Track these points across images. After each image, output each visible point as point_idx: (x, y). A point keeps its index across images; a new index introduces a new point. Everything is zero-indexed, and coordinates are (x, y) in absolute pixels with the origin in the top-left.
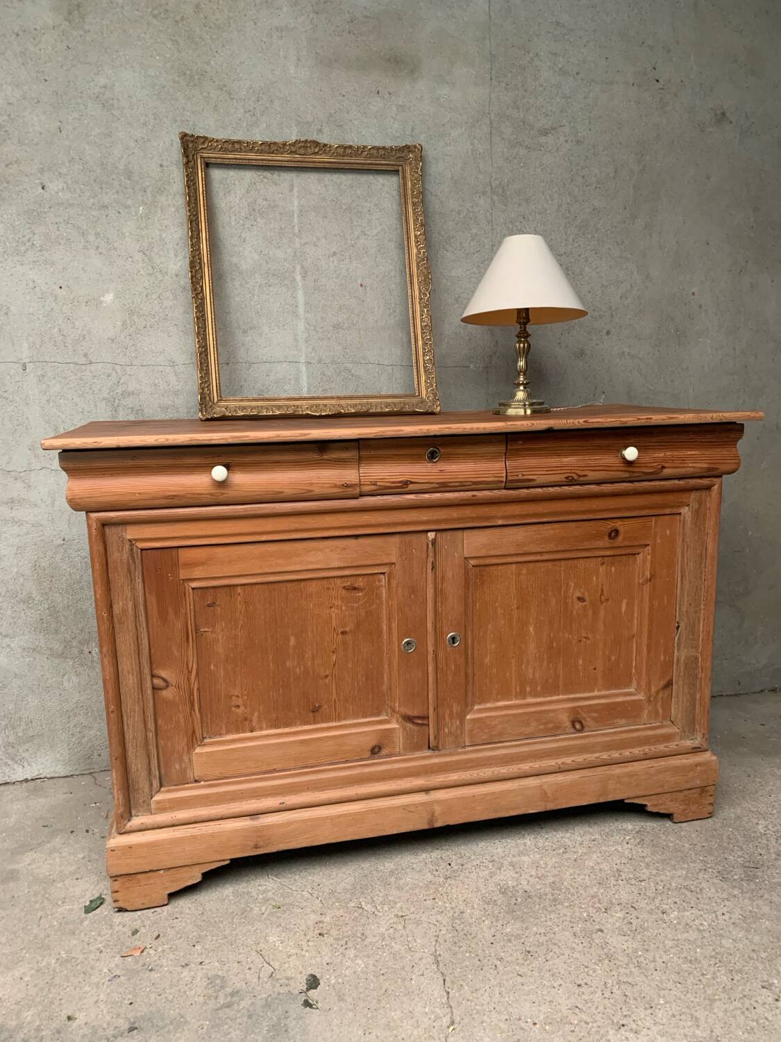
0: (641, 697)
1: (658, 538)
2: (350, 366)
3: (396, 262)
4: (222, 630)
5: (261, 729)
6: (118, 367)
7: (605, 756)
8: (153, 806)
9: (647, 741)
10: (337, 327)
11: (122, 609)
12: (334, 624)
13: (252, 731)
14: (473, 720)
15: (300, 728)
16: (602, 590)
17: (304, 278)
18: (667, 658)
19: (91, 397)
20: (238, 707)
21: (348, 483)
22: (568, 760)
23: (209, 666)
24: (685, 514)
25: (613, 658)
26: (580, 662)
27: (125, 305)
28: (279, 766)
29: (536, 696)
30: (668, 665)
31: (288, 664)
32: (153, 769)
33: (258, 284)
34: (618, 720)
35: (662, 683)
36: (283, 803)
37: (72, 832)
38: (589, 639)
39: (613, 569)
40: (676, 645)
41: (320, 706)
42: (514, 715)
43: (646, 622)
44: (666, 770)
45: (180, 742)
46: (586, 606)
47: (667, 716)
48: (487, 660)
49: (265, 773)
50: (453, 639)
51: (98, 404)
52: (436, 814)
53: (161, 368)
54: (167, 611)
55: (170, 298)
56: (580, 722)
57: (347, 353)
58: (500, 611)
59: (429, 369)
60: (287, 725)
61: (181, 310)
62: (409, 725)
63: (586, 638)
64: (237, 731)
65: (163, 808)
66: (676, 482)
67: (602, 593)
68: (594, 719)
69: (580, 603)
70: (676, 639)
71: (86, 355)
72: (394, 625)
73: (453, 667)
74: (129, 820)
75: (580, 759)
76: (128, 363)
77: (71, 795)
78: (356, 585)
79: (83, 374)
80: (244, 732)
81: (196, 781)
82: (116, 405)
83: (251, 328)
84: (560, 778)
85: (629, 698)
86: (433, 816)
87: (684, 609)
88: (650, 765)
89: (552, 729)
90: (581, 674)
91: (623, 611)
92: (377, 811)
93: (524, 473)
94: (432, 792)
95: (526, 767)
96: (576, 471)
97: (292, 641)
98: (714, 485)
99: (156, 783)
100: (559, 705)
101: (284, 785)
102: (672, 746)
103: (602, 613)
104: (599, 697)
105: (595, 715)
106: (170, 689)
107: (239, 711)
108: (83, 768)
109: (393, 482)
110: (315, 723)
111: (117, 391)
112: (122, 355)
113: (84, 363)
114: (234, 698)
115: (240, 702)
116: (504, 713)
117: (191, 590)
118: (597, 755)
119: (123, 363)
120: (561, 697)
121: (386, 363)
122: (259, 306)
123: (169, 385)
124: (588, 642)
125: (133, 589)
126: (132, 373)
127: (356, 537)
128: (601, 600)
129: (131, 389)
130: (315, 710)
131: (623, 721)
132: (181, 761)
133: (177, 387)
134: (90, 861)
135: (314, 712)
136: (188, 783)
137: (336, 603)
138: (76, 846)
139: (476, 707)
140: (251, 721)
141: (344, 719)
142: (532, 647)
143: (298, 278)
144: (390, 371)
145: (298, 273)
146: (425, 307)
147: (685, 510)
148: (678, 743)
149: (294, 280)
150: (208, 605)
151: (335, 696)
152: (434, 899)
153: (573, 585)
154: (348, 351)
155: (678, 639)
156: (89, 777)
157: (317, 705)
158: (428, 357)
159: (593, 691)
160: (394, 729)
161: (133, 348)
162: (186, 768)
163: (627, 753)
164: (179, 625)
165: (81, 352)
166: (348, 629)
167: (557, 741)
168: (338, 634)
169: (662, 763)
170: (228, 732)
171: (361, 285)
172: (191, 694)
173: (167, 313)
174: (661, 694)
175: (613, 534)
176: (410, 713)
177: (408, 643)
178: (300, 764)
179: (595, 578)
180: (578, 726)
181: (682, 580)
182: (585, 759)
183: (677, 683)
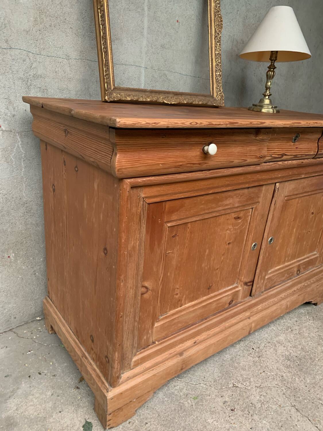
0: (318, 255)
2: (167, 72)
3: (195, 10)
4: (177, 251)
5: (185, 304)
6: (31, 54)
8: (132, 365)
9: (317, 274)
10: (163, 46)
11: (133, 246)
12: (226, 239)
13: (181, 306)
14: (268, 279)
15: (202, 299)
16: (320, 208)
17: (149, 9)
19: (11, 76)
20: (177, 294)
21: (262, 155)
22: (295, 289)
23: (168, 274)
25: (314, 239)
26: (305, 243)
27: (37, 5)
29: (288, 261)
31: (203, 265)
32: (135, 344)
33: (123, 8)
34: (310, 267)
36: (196, 342)
37: (29, 377)
41: (212, 286)
45: (149, 323)
46: (313, 216)
50: (271, 240)
51: (16, 82)
52: (252, 327)
53: (60, 60)
54: (155, 244)
55: (68, 6)
56: (299, 271)
57: (166, 64)
58: (287, 223)
59: (219, 81)
60: (196, 299)
61: (75, 17)
62: (246, 287)
63: (309, 231)
64: (175, 308)
65: (137, 364)
67: (319, 210)
68: (303, 268)
71: (7, 41)
72: (251, 236)
74: (121, 378)
75: (298, 287)
76: (38, 53)
77: (8, 349)
78: (239, 216)
79: (5, 56)
80: (178, 307)
81: (154, 343)
82: (29, 84)
83: (117, 39)
84: (293, 298)
85: (314, 257)
86: (251, 329)
90: (304, 248)
94: (251, 317)
95: (283, 296)
97: (207, 251)
99: (135, 351)
100: (295, 264)
101: (195, 332)
103: (317, 219)
104: (306, 258)
105: (304, 266)
106: (150, 292)
107: (177, 297)
108: (5, 328)
109: (279, 155)
110: (209, 294)
111: (30, 73)
112: (33, 45)
113: (5, 47)
114: (176, 289)
115: (178, 291)
116: (278, 272)
117: (167, 228)
118: (303, 284)
119: (34, 52)
120: (296, 260)
121: (184, 73)
122: (122, 24)
123: (65, 73)
124: (309, 233)
125: (141, 232)
126: (41, 61)
128: (318, 213)
129: (39, 73)
130: (209, 288)
131: (312, 267)
132: (148, 333)
133: (70, 76)
134: (58, 396)
136: (149, 346)
137: (229, 227)
138: (40, 387)
139: (269, 272)
140: (182, 301)
141: (220, 290)
142: (293, 239)
143: (146, 8)
144: (185, 79)
145: (146, 5)
146: (218, 42)
149: (143, 9)
150: (173, 237)
151: (219, 278)
152: (264, 372)
153: (312, 207)
154: (167, 63)
156: (10, 332)
157: (211, 285)
158: (218, 73)
159: (305, 255)
160: (240, 290)
161: (42, 41)
162: (150, 336)
164: (159, 252)
165: (3, 38)
166: (231, 241)
167: (292, 281)
168: (227, 245)
169: (321, 282)
170: (170, 310)
171: (178, 21)
172: (158, 293)
173: (66, 17)
176: (247, 281)
177: (255, 245)
178: (201, 319)
179: (319, 203)
180: (298, 273)
182: (300, 287)
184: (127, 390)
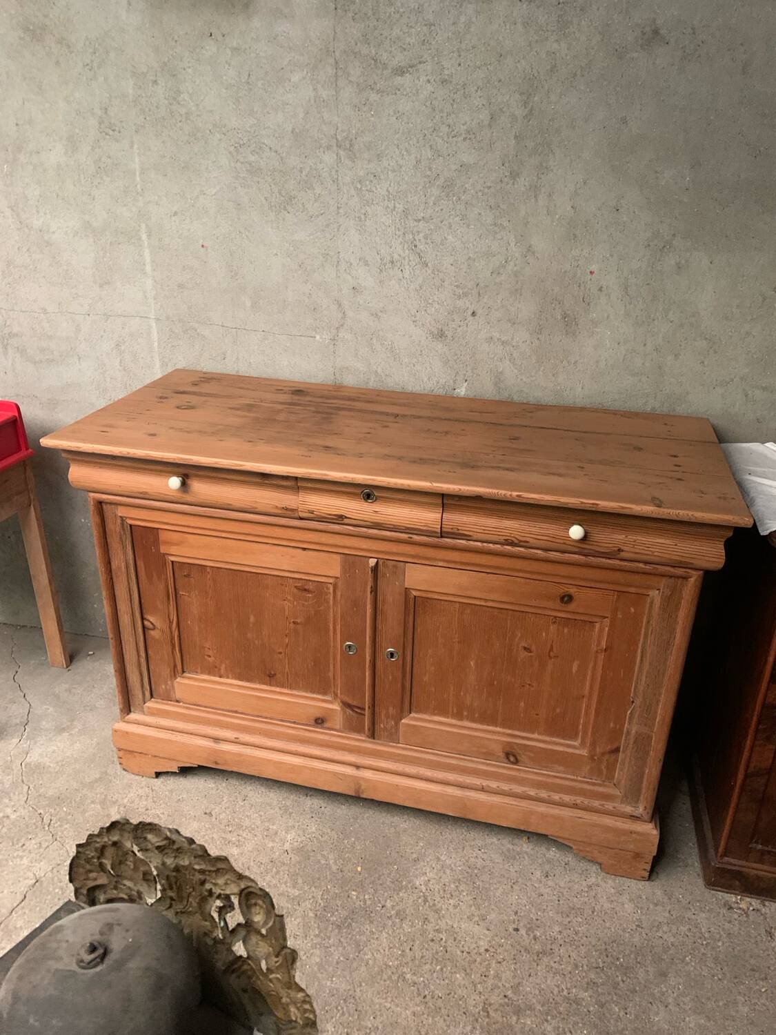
0: (584, 752)
1: (619, 613)
4: (196, 596)
5: (228, 677)
7: (532, 792)
8: (145, 709)
9: (582, 793)
11: (118, 566)
12: (287, 613)
13: (220, 677)
14: (408, 725)
15: (258, 686)
16: (552, 646)
18: (618, 726)
20: (210, 656)
21: (288, 507)
22: (493, 785)
23: (187, 621)
24: (653, 597)
25: (558, 710)
26: (522, 704)
28: (240, 710)
29: (474, 721)
30: (616, 734)
31: (249, 635)
32: (145, 684)
34: (556, 766)
35: (609, 748)
36: (238, 738)
38: (533, 687)
39: (566, 630)
40: (627, 717)
41: (275, 675)
42: (448, 732)
43: (596, 688)
44: (594, 825)
45: (166, 671)
46: (531, 656)
47: (610, 777)
48: (426, 678)
49: (229, 711)
50: (392, 655)
52: (363, 787)
54: (152, 575)
56: (514, 756)
58: (440, 640)
60: (248, 680)
62: (349, 711)
63: (529, 685)
64: (209, 673)
65: (152, 713)
66: (641, 565)
67: (551, 649)
68: (530, 758)
69: (526, 653)
70: (629, 712)
72: (338, 628)
73: (390, 678)
74: (128, 714)
75: (505, 787)
78: (306, 587)
80: (214, 676)
81: (177, 701)
84: (482, 797)
85: (570, 750)
86: (360, 787)
87: (641, 688)
88: (579, 816)
89: (484, 753)
90: (522, 715)
91: (574, 671)
92: (313, 769)
93: (459, 528)
94: (362, 769)
95: (451, 777)
96: (517, 536)
98: (691, 577)
99: (148, 694)
100: (495, 735)
101: (242, 725)
102: (609, 806)
103: (550, 667)
104: (538, 740)
105: (532, 755)
106: (157, 631)
107: (211, 660)
109: (330, 515)
110: (271, 685)
114: (206, 649)
115: (210, 653)
117: (170, 563)
118: (524, 789)
120: (498, 729)
124: (532, 689)
125: (125, 554)
127: (304, 549)
128: (549, 656)
131: (561, 768)
132: (166, 684)
135: (270, 677)
136: (171, 701)
137: (289, 598)
139: (412, 715)
140: (220, 669)
141: (295, 689)
142: (472, 678)
147: (654, 594)
148: (616, 805)
150: (185, 575)
151: (287, 669)
153: (519, 635)
155: (631, 713)
157: (273, 673)
159: (533, 733)
160: (336, 710)
162: (170, 690)
163: (556, 797)
164: (161, 587)
166: (299, 621)
167: (488, 764)
168: (290, 623)
169: (595, 818)
170: (201, 673)
172: (172, 638)
174: (606, 757)
175: (566, 599)
176: (350, 702)
177: (350, 646)
178: (256, 713)
179: (544, 634)
180: (512, 759)
181: (642, 660)
182: (511, 789)
183: (624, 752)
184: (133, 734)
